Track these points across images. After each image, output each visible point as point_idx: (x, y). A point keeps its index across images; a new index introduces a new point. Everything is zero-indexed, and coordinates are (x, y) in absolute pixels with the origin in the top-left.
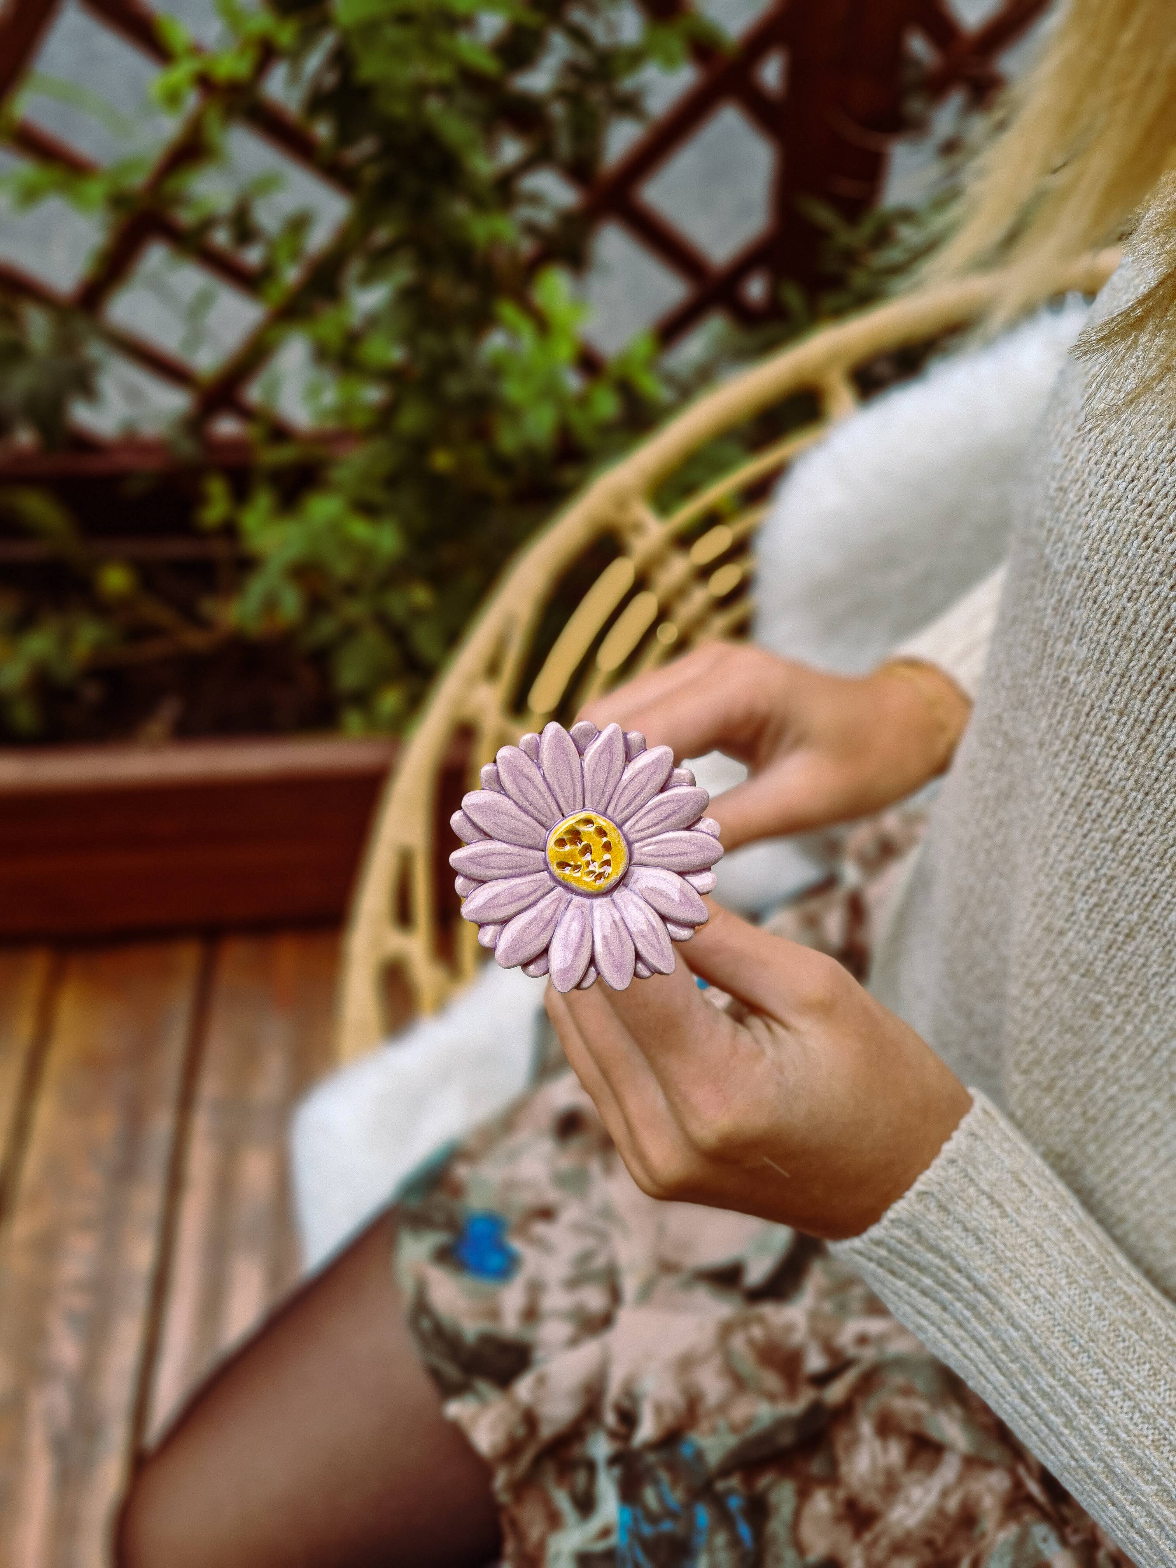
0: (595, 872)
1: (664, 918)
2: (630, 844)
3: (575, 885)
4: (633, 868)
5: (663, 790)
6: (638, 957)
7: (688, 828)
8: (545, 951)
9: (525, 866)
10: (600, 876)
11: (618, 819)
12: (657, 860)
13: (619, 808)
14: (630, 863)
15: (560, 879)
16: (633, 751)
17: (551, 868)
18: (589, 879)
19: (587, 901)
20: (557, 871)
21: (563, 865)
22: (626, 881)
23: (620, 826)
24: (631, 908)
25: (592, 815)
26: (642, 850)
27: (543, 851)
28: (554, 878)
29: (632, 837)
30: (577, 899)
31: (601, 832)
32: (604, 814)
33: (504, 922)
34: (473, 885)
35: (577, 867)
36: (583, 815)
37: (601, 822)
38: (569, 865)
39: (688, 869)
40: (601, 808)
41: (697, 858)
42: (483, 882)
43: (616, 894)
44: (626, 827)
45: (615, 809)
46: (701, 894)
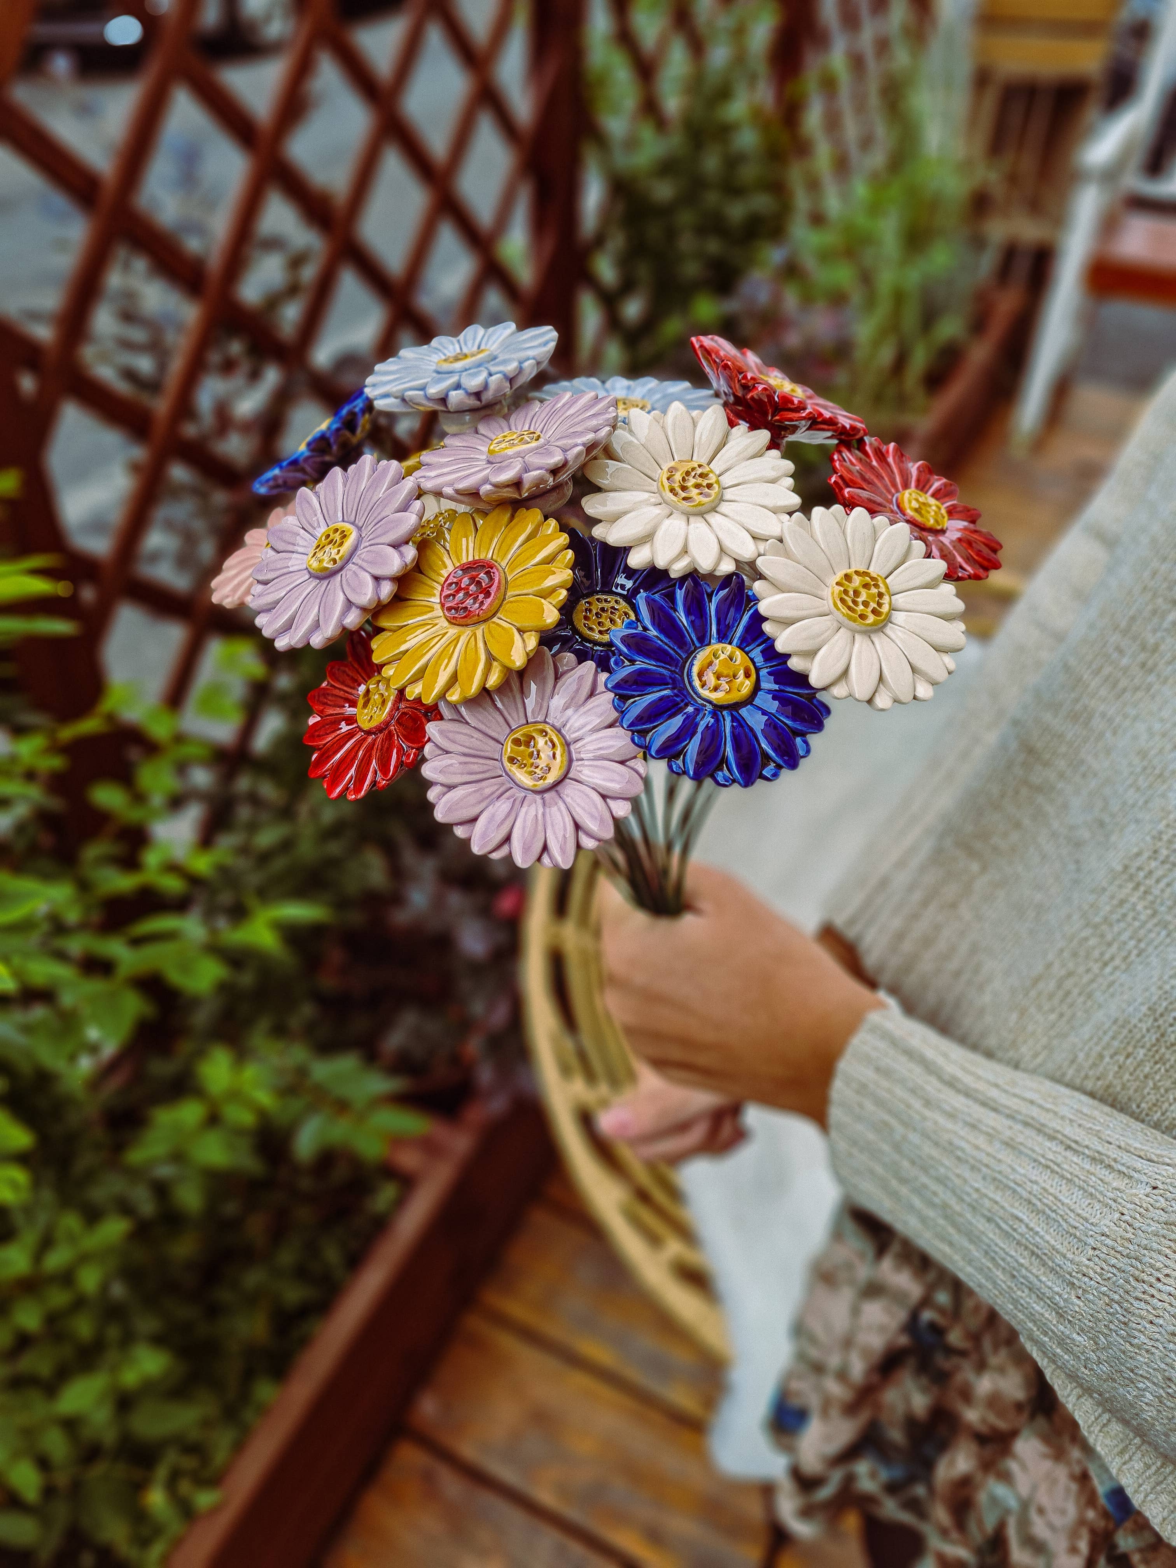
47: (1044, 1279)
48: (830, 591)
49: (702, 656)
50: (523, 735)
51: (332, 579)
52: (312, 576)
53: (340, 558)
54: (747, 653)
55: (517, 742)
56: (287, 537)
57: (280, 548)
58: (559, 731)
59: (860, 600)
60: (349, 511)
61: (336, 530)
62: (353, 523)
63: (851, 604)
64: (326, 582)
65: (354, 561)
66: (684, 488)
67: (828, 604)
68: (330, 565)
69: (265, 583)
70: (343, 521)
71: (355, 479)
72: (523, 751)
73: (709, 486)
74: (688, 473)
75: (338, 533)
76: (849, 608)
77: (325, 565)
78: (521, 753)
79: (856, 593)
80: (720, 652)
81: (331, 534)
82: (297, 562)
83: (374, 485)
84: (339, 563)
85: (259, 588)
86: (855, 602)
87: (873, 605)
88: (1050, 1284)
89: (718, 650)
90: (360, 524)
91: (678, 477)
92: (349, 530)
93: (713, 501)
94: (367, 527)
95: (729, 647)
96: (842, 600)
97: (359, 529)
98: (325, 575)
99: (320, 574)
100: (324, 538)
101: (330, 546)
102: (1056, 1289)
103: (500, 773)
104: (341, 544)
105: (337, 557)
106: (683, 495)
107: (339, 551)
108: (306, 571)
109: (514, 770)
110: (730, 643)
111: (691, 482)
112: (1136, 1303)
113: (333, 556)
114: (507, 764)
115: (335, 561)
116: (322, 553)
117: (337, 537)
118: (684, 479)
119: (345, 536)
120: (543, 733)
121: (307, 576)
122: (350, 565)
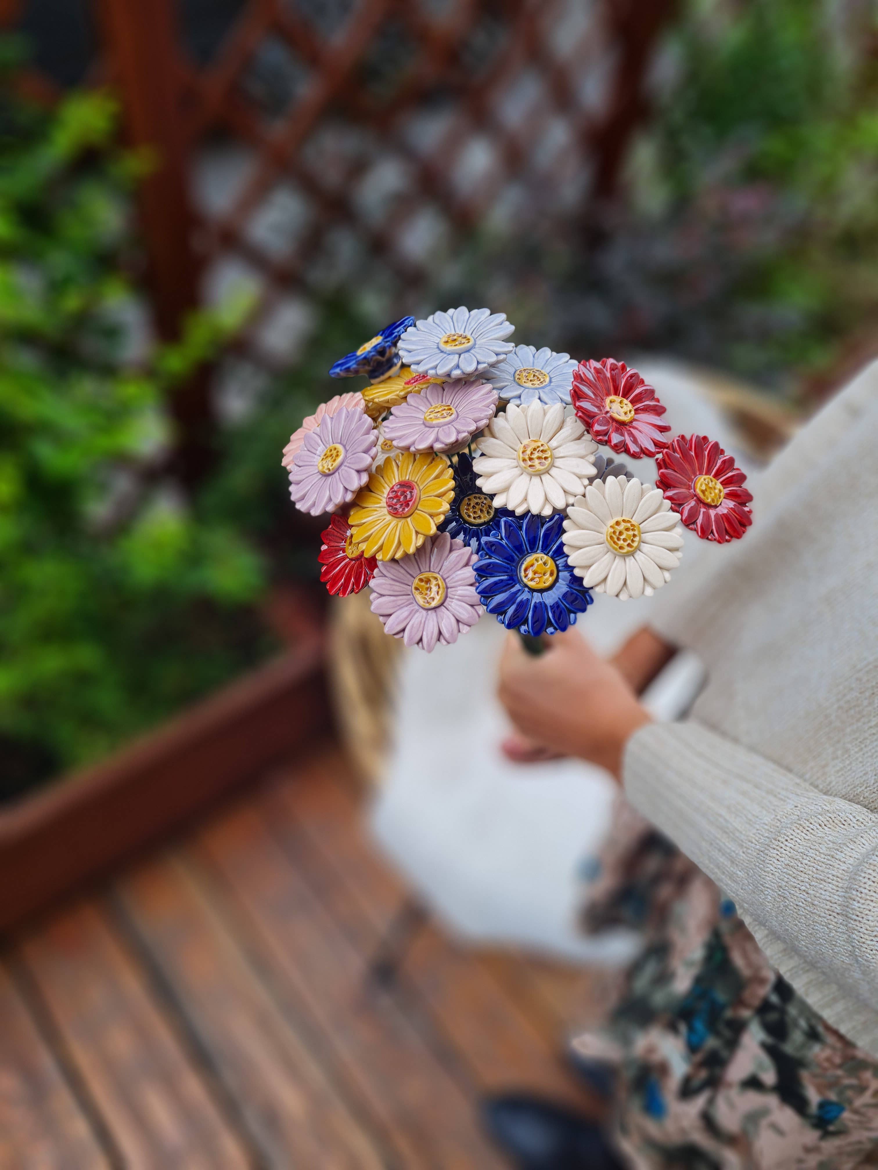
47: (727, 844)
48: (607, 530)
49: (529, 559)
50: (425, 578)
54: (555, 561)
55: (421, 580)
58: (444, 580)
59: (622, 537)
63: (616, 540)
66: (531, 459)
67: (603, 537)
68: (327, 471)
72: (424, 586)
73: (546, 458)
74: (535, 449)
76: (614, 542)
77: (325, 470)
78: (422, 587)
79: (621, 533)
80: (540, 559)
86: (618, 539)
87: (629, 541)
88: (730, 846)
89: (538, 557)
91: (528, 452)
93: (547, 468)
95: (545, 557)
96: (611, 537)
102: (733, 849)
103: (410, 593)
105: (331, 468)
106: (530, 463)
107: (333, 464)
109: (416, 594)
110: (547, 555)
111: (536, 455)
112: (772, 851)
113: (329, 466)
114: (414, 590)
115: (329, 470)
118: (532, 453)
120: (436, 579)
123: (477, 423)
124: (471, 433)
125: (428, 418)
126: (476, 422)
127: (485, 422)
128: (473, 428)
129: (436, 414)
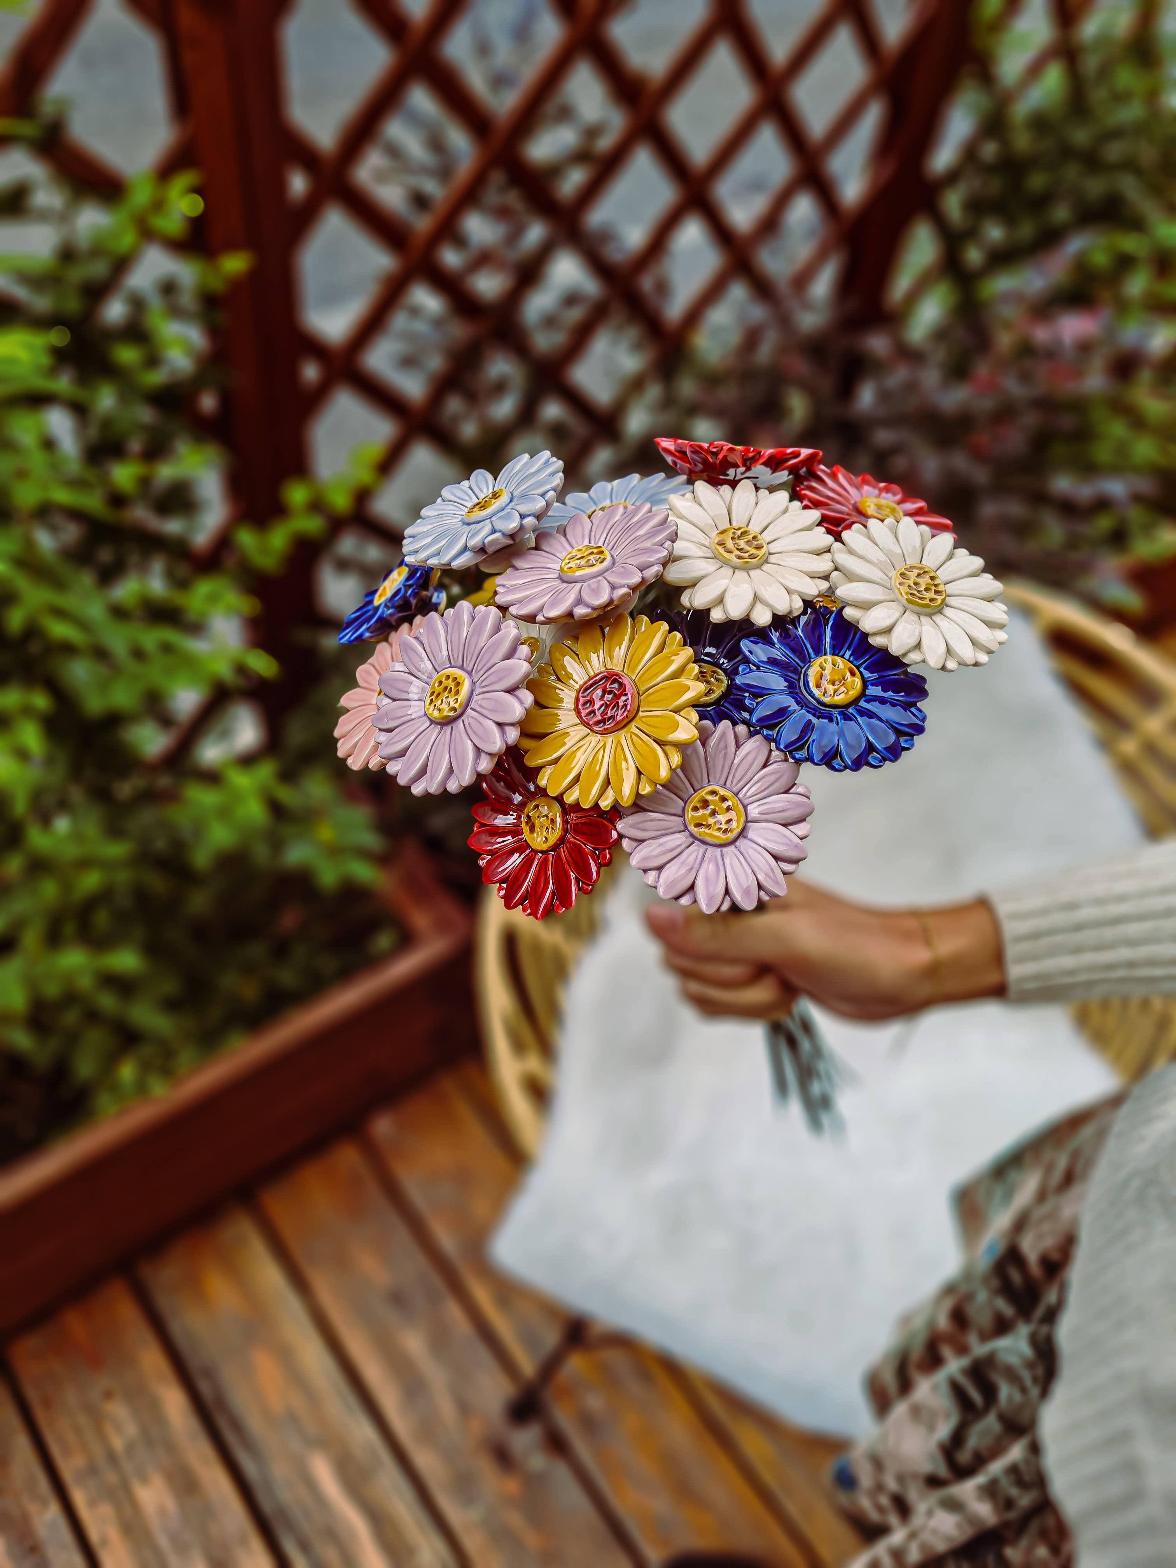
0: (722, 829)
1: (776, 858)
2: (745, 807)
3: (708, 839)
4: (749, 824)
5: (765, 766)
6: (760, 887)
7: (786, 792)
8: (692, 887)
9: (671, 828)
10: (726, 831)
11: (735, 789)
12: (766, 817)
13: (735, 782)
14: (747, 821)
15: (697, 835)
16: (741, 741)
17: (689, 828)
18: (719, 834)
19: (718, 851)
20: (695, 830)
21: (698, 825)
22: (745, 834)
23: (736, 794)
24: (751, 851)
25: (716, 788)
26: (754, 811)
27: (682, 817)
28: (692, 835)
29: (746, 802)
30: (710, 849)
31: (724, 799)
32: (724, 786)
33: (660, 868)
34: (635, 844)
35: (709, 826)
36: (710, 788)
37: (722, 792)
38: (703, 825)
39: (789, 821)
40: (722, 782)
41: (795, 813)
42: (643, 841)
43: (737, 843)
44: (740, 795)
45: (732, 782)
46: (801, 839)
51: (454, 725)
52: (432, 722)
53: (460, 706)
56: (401, 685)
57: (395, 697)
60: (456, 656)
61: (448, 677)
62: (461, 668)
64: (448, 729)
65: (472, 706)
68: (451, 714)
69: (390, 730)
70: (451, 667)
71: (456, 626)
75: (451, 679)
77: (445, 713)
81: (443, 680)
82: (415, 709)
83: (478, 630)
84: (459, 711)
85: (383, 737)
90: (469, 669)
92: (461, 677)
94: (477, 673)
97: (470, 673)
98: (447, 722)
99: (440, 721)
100: (437, 684)
101: (446, 693)
104: (457, 692)
105: (456, 706)
107: (457, 699)
108: (425, 718)
113: (452, 704)
115: (454, 709)
116: (440, 702)
117: (450, 684)
119: (458, 684)
121: (428, 723)
122: (469, 711)
123: (643, 572)
124: (634, 589)
125: (565, 568)
126: (641, 570)
127: (656, 569)
128: (636, 579)
129: (578, 562)
